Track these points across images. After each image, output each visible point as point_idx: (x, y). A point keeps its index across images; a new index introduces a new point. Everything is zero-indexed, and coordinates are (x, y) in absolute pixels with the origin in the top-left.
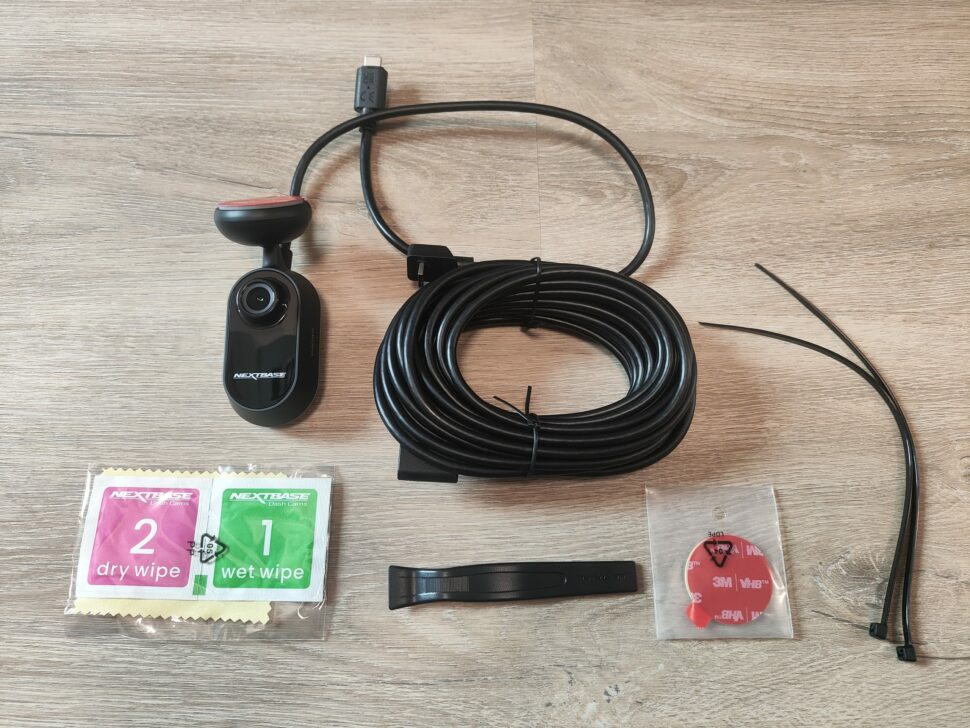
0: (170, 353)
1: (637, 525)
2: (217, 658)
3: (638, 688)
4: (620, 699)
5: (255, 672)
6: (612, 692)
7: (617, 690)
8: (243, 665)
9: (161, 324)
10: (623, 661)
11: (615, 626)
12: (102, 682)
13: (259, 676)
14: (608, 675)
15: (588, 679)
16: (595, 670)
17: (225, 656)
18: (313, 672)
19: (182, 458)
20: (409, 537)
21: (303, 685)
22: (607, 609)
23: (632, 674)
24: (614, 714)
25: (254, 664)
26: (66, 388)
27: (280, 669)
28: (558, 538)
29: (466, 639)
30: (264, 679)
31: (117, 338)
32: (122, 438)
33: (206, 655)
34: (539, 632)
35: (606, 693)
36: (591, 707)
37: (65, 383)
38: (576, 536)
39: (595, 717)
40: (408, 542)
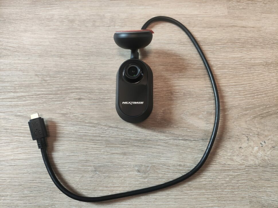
0: (92, 26)
1: (268, 86)
2: (117, 131)
3: (272, 142)
4: (266, 146)
5: (131, 136)
6: (263, 143)
7: (265, 142)
8: (127, 133)
9: (88, 16)
10: (266, 133)
11: (262, 121)
12: (75, 139)
13: (133, 137)
14: (261, 137)
15: (254, 139)
16: (256, 136)
17: (120, 130)
18: (153, 136)
19: (99, 62)
20: (184, 90)
21: (150, 140)
22: (259, 115)
23: (270, 137)
24: (264, 151)
25: (131, 133)
26: (55, 38)
27: (141, 134)
28: (240, 91)
29: (208, 125)
30: (135, 138)
31: (72, 21)
32: (77, 55)
33: (113, 130)
34: (235, 123)
35: (261, 144)
36: (256, 148)
37: (54, 37)
38: (246, 90)
39: (257, 152)
40: (184, 92)
